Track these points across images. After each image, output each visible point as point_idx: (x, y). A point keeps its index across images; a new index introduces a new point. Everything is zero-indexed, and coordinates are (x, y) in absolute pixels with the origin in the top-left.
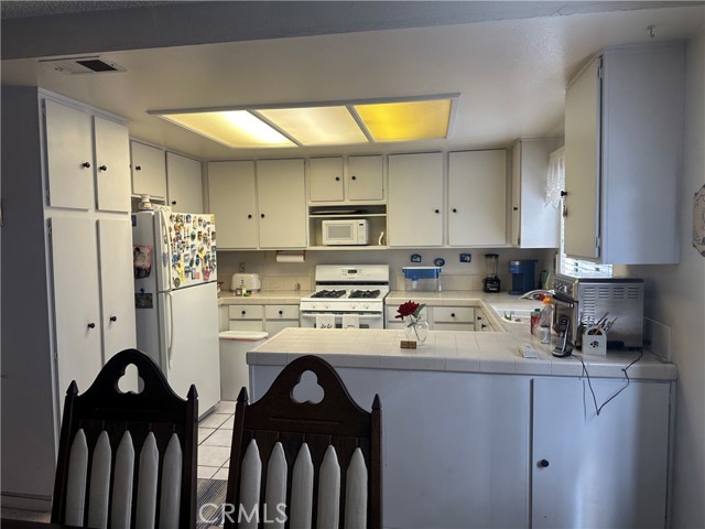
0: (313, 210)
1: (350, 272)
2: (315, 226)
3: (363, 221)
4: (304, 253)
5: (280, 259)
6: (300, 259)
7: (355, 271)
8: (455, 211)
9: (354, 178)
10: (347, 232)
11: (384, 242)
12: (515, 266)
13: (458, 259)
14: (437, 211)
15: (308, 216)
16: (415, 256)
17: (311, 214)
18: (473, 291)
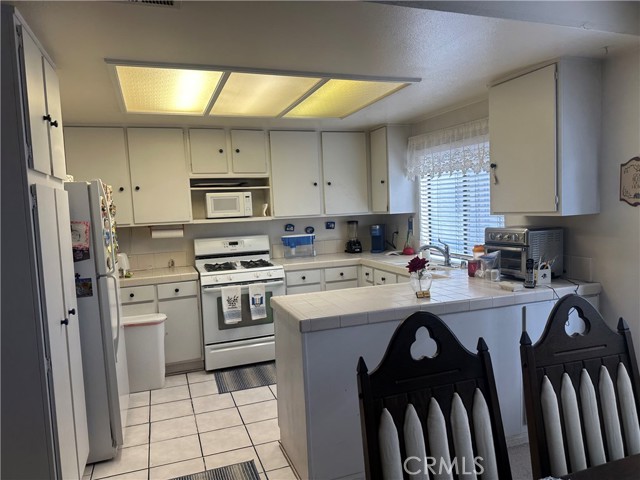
0: (194, 182)
1: (231, 244)
2: (198, 199)
3: (249, 194)
4: (182, 227)
5: (155, 235)
6: (180, 234)
7: (236, 243)
8: (329, 184)
9: (238, 151)
10: (233, 204)
11: (268, 213)
12: (375, 230)
13: (324, 226)
14: (315, 184)
15: (190, 189)
16: (289, 226)
17: (191, 186)
18: (337, 254)
